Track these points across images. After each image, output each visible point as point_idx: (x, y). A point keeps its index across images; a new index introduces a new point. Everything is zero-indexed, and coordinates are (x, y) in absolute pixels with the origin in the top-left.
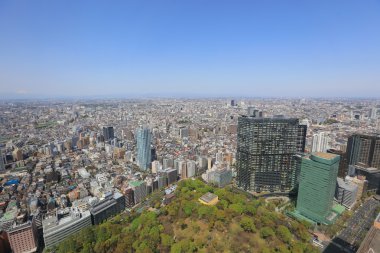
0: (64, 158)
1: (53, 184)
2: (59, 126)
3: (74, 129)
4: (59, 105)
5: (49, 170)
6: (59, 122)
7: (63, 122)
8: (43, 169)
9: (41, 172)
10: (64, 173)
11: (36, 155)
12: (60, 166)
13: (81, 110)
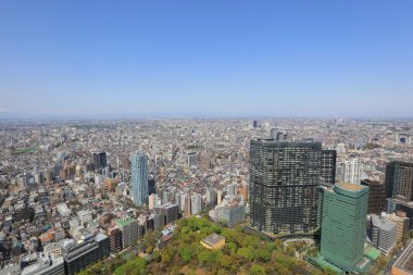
0: (42, 191)
1: (23, 224)
2: (41, 152)
3: (58, 155)
4: (45, 127)
5: (20, 206)
6: (42, 147)
7: (47, 147)
8: (13, 205)
9: (11, 208)
10: (38, 210)
11: (7, 187)
12: (36, 201)
13: (71, 132)
